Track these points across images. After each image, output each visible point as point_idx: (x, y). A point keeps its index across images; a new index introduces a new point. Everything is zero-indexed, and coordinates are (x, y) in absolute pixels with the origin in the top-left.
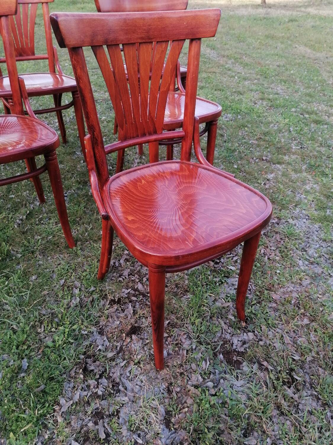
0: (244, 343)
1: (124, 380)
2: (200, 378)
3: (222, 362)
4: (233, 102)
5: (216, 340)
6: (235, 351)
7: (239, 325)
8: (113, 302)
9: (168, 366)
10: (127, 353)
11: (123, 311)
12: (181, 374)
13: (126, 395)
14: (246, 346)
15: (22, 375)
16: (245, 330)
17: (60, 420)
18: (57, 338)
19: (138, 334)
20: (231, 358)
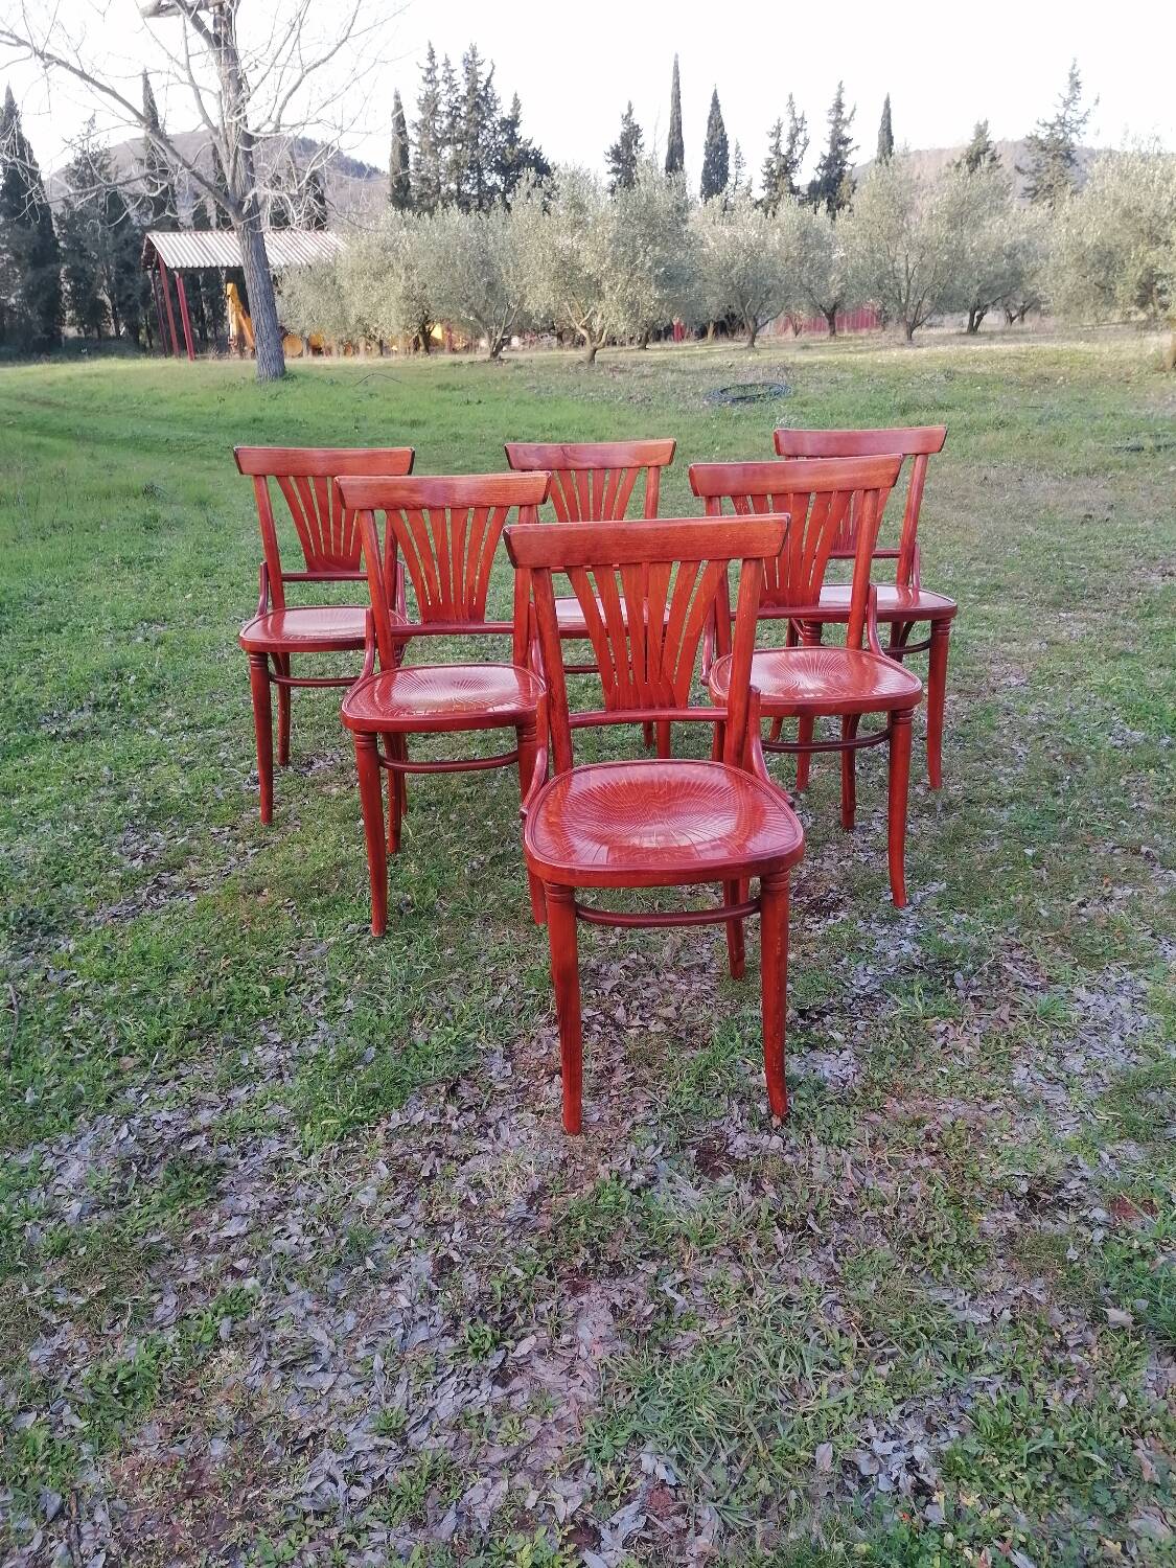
0: (755, 1148)
1: (502, 1126)
2: (628, 1164)
3: (687, 1159)
5: (702, 1129)
6: (726, 1154)
7: (765, 1121)
9: (586, 1134)
10: (531, 1095)
12: (602, 1150)
13: (492, 1144)
16: (773, 1131)
20: (709, 1162)
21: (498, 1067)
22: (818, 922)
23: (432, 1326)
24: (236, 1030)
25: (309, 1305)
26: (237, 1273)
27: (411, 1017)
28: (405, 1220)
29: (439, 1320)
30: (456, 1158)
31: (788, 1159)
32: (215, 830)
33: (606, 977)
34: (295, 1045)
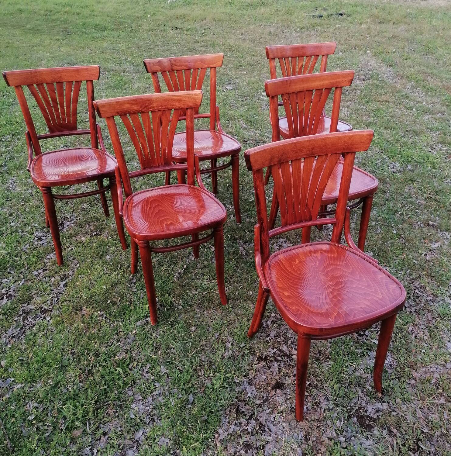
0: (378, 411)
1: (269, 424)
2: (334, 433)
3: (355, 424)
4: (405, 146)
5: (352, 405)
6: (368, 416)
7: (375, 395)
8: (260, 359)
9: (307, 420)
10: (272, 403)
11: (269, 368)
12: (318, 427)
13: (270, 435)
14: (380, 413)
15: (189, 406)
16: (381, 400)
17: (219, 444)
18: (214, 382)
19: (282, 389)
20: (364, 422)
21: (249, 390)
31: (394, 414)
32: (35, 273)
34: (150, 399)
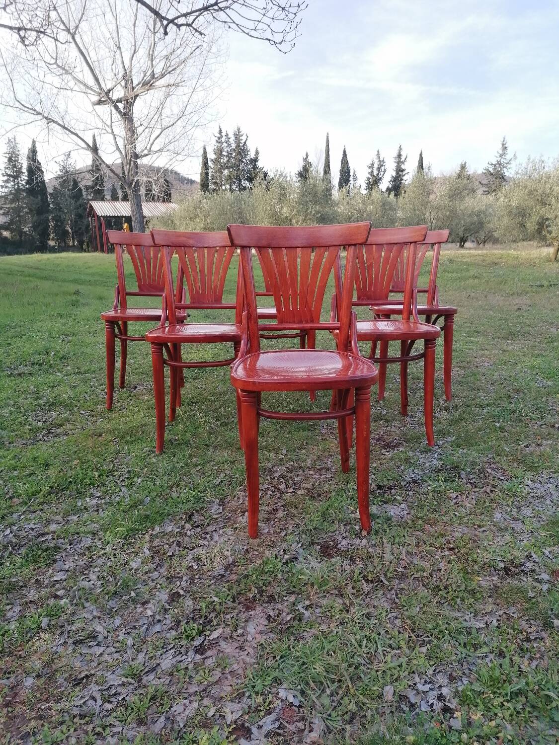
0: (352, 545)
3: (315, 550)
5: (324, 537)
6: (337, 548)
7: (358, 533)
16: (362, 537)
20: (327, 551)
21: (215, 509)
22: (389, 452)
23: (164, 625)
24: (77, 490)
25: (95, 613)
26: (56, 597)
27: (171, 487)
28: (155, 575)
29: (168, 622)
30: (188, 548)
31: (370, 550)
32: (82, 412)
33: (276, 471)
34: (108, 498)
